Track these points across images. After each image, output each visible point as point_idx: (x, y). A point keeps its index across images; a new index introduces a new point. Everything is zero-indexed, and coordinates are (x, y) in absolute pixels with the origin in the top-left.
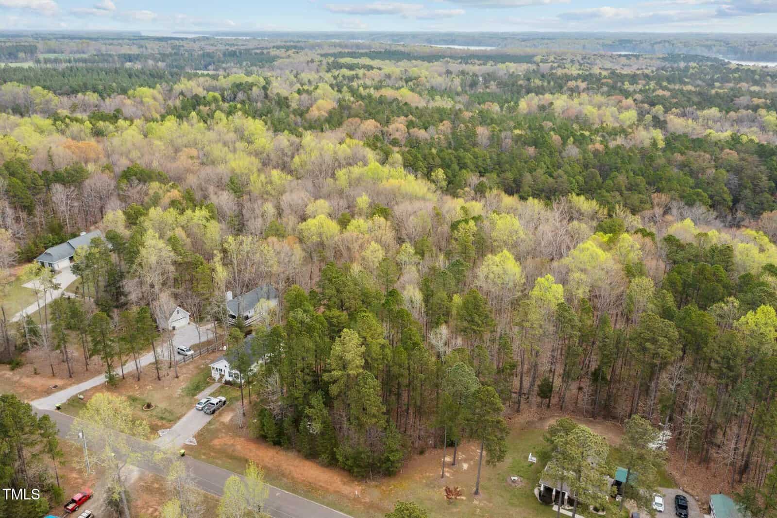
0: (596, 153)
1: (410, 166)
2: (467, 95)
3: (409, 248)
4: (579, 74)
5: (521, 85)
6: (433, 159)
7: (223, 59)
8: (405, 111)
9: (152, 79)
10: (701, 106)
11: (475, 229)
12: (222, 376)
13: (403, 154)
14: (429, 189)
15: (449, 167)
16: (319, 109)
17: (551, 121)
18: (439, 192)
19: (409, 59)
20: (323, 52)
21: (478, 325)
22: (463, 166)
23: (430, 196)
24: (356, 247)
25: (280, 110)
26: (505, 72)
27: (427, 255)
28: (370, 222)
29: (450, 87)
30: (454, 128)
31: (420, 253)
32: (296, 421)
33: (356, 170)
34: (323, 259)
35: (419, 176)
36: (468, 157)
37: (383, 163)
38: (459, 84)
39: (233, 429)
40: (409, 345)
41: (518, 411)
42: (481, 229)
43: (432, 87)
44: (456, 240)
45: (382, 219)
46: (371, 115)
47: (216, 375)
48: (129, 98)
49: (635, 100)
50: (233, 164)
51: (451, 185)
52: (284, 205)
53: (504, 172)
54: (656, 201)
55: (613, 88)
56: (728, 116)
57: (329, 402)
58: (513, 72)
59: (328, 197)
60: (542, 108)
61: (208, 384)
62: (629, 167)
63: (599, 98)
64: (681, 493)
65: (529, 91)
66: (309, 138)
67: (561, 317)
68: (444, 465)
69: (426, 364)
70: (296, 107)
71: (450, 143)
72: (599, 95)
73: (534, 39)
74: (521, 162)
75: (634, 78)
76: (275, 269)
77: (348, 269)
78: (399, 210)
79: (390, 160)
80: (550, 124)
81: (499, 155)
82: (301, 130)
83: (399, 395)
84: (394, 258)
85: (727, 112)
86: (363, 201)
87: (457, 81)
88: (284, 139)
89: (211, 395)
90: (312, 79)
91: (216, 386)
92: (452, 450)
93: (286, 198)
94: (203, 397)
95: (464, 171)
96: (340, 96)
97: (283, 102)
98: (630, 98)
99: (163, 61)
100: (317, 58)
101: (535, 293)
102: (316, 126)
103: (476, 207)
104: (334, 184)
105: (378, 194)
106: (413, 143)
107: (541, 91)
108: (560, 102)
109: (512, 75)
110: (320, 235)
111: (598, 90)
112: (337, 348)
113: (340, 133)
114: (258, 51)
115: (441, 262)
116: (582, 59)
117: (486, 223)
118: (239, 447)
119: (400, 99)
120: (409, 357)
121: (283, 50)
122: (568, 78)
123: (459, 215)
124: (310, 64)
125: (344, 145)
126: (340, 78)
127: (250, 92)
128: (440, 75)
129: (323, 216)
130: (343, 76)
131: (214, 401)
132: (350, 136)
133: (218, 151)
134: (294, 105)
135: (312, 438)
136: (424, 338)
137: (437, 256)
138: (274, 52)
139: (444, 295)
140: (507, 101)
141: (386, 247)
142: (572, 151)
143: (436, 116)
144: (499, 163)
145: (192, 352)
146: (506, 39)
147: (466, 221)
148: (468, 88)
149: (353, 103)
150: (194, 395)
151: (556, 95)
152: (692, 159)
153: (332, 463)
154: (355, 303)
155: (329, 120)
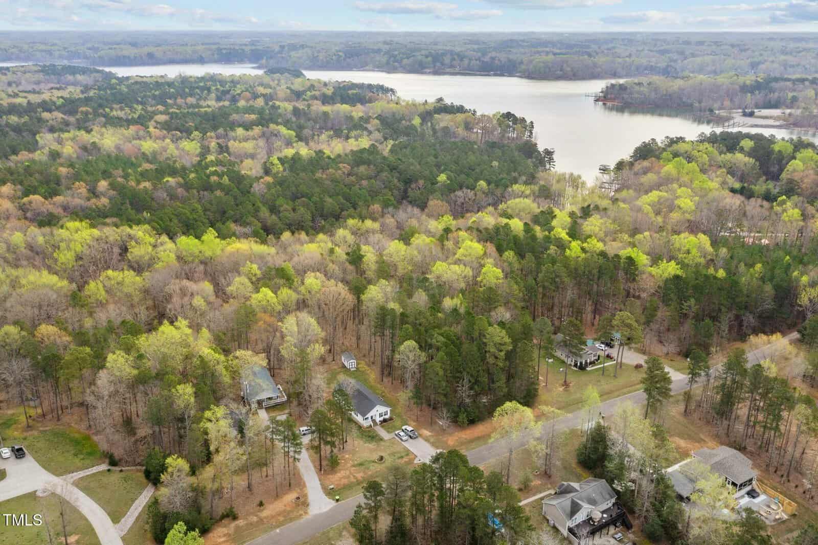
12: (374, 421)
39: (441, 433)
47: (369, 423)
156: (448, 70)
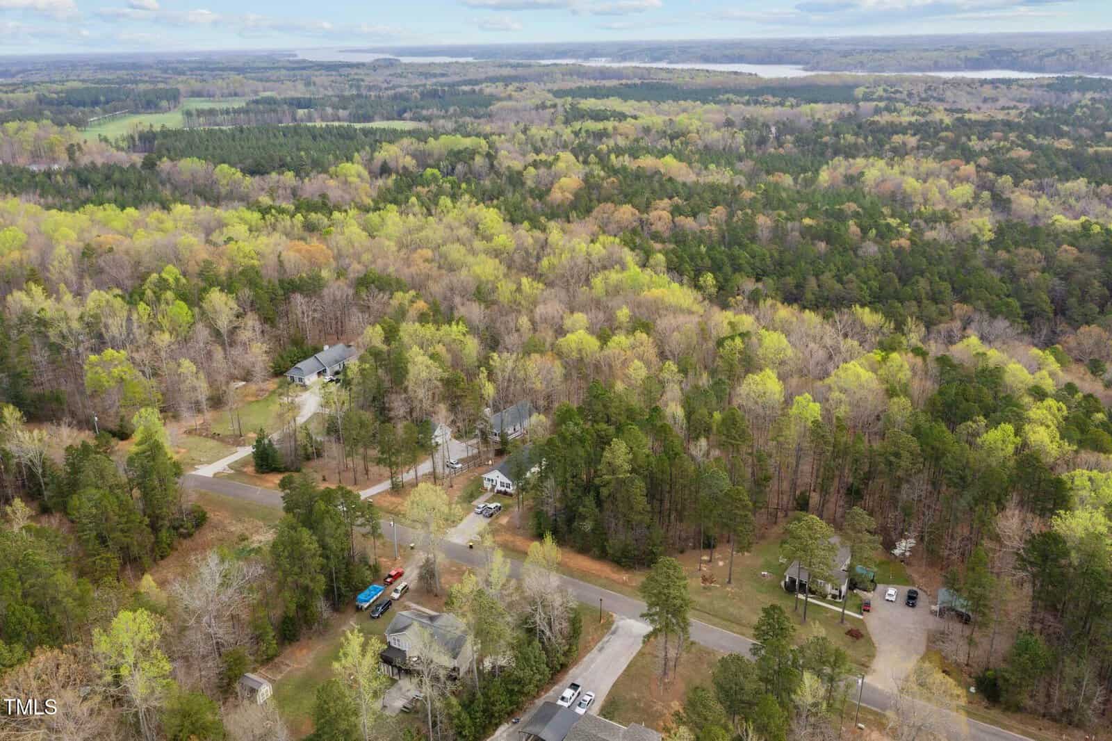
0: (899, 251)
1: (674, 269)
2: (752, 159)
3: (671, 366)
4: (910, 123)
5: (826, 144)
6: (702, 259)
7: (422, 103)
8: (669, 191)
9: (341, 141)
10: (1065, 176)
11: (742, 346)
12: (494, 487)
13: (666, 254)
14: (695, 299)
15: (720, 269)
16: (562, 190)
17: (855, 201)
18: (707, 302)
19: (676, 99)
20: (555, 87)
21: (735, 438)
22: (737, 269)
23: (696, 308)
24: (618, 364)
25: (514, 192)
26: (809, 118)
27: (691, 373)
28: (632, 339)
29: (730, 146)
30: (731, 215)
31: (683, 371)
32: (570, 521)
33: (614, 276)
34: (584, 377)
35: (685, 281)
36: (744, 256)
37: (644, 266)
38: (742, 141)
39: (512, 528)
40: (671, 455)
41: (775, 523)
42: (747, 346)
43: (706, 147)
44: (721, 357)
45: (644, 335)
46: (628, 198)
47: (488, 485)
48: (331, 177)
49: (978, 166)
50: (478, 269)
51: (721, 292)
52: (537, 318)
53: (784, 276)
54: (957, 312)
55: (954, 145)
56: (1099, 190)
57: (599, 503)
58: (819, 119)
59: (583, 308)
60: (850, 179)
61: (481, 493)
62: (936, 270)
63: (929, 164)
64: (915, 589)
65: (836, 153)
66: (555, 232)
67: (816, 431)
68: (701, 562)
69: (686, 470)
70: (533, 186)
71: (724, 237)
72: (930, 159)
73: (862, 52)
74: (806, 263)
75: (986, 128)
76: (538, 386)
77: (612, 387)
78: (663, 323)
79: (652, 261)
80: (853, 206)
81: (781, 252)
82: (543, 219)
83: (661, 501)
84: (657, 376)
85: (1098, 184)
86: (623, 314)
87: (740, 137)
88: (527, 235)
89: (488, 501)
90: (546, 137)
91: (489, 495)
92: (708, 551)
93: (540, 310)
94: (480, 503)
95: (737, 275)
96: (587, 169)
97: (516, 179)
98: (972, 163)
99: (345, 108)
100: (550, 99)
101: (794, 411)
102: (560, 213)
103: (747, 321)
104: (590, 292)
105: (639, 305)
106: (679, 238)
107: (853, 151)
108: (874, 171)
109: (818, 123)
110: (580, 351)
111: (932, 149)
112: (607, 454)
113: (591, 224)
114: (467, 88)
115: (705, 380)
116: (926, 91)
117: (754, 339)
118: (518, 543)
119: (663, 171)
120: (671, 465)
121: (500, 85)
122: (896, 129)
123: (726, 330)
124: (540, 110)
125: (598, 245)
126: (583, 134)
127: (471, 162)
128: (718, 128)
129: (582, 331)
130: (587, 131)
131: (492, 506)
132: (604, 229)
133: (456, 252)
134: (530, 183)
135: (585, 535)
136: (686, 450)
137: (701, 375)
138: (489, 89)
139: (705, 411)
140: (805, 170)
141: (648, 364)
142: (871, 249)
143: (707, 195)
144: (781, 264)
145: (460, 465)
146: (818, 52)
147: (732, 338)
148: (754, 147)
149: (603, 179)
150: (470, 502)
151: (871, 160)
152: (1016, 259)
153: (603, 556)
154: (622, 419)
155: (574, 206)
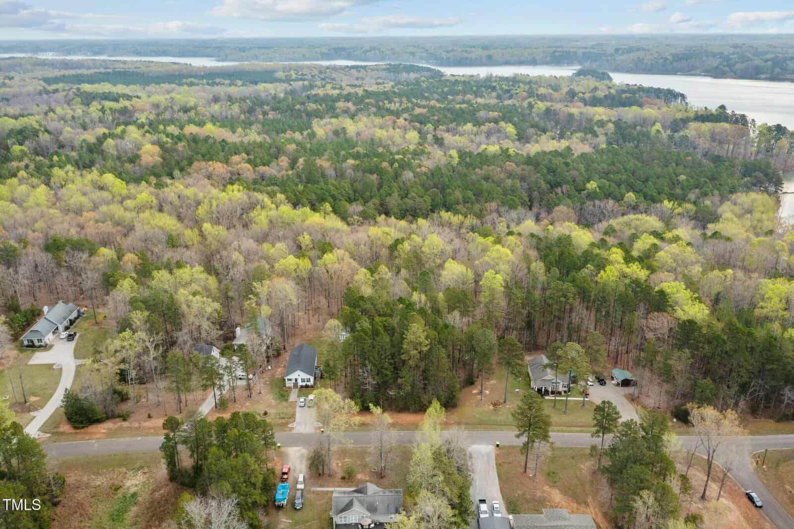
1: (298, 203)
4: (338, 95)
5: (299, 110)
10: (457, 122)
12: (294, 384)
26: (266, 94)
28: (335, 255)
29: (232, 115)
30: (294, 162)
42: (412, 247)
47: (289, 384)
49: (406, 120)
54: (489, 208)
56: (482, 130)
61: (288, 392)
63: (377, 120)
65: (311, 116)
72: (374, 116)
79: (277, 200)
86: (306, 239)
91: (296, 391)
101: (485, 282)
108: (349, 126)
109: (275, 97)
111: (368, 111)
133: (115, 211)
142: (409, 175)
147: (401, 243)
148: (249, 115)
149: (173, 144)
150: (287, 400)
152: (489, 173)
156: (789, 76)
